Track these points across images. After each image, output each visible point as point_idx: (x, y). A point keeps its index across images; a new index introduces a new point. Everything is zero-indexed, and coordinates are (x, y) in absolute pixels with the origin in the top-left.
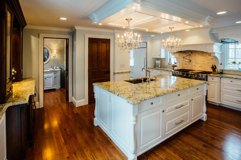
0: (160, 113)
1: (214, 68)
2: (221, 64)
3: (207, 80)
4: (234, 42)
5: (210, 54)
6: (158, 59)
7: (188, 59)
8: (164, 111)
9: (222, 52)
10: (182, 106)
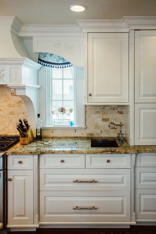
2: (39, 115)
4: (61, 64)
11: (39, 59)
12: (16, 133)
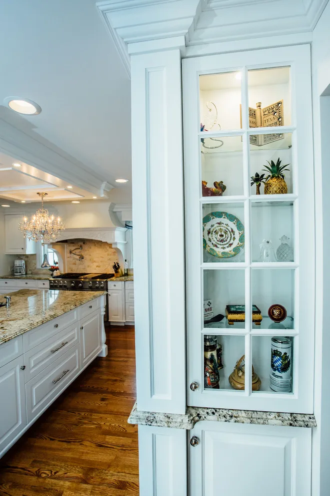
1: (116, 267)
2: (126, 260)
5: (110, 245)
6: (19, 257)
7: (78, 254)
8: (24, 368)
9: (125, 242)
10: (63, 344)
11: (126, 225)
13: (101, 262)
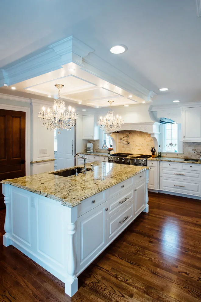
0: (103, 212)
1: (153, 151)
2: (160, 146)
3: (147, 166)
4: (171, 122)
5: (149, 135)
6: (89, 141)
7: (126, 140)
8: (107, 210)
9: (159, 133)
10: (126, 199)
11: (160, 121)
12: (151, 154)
13: (141, 146)
